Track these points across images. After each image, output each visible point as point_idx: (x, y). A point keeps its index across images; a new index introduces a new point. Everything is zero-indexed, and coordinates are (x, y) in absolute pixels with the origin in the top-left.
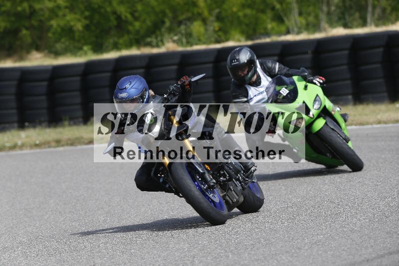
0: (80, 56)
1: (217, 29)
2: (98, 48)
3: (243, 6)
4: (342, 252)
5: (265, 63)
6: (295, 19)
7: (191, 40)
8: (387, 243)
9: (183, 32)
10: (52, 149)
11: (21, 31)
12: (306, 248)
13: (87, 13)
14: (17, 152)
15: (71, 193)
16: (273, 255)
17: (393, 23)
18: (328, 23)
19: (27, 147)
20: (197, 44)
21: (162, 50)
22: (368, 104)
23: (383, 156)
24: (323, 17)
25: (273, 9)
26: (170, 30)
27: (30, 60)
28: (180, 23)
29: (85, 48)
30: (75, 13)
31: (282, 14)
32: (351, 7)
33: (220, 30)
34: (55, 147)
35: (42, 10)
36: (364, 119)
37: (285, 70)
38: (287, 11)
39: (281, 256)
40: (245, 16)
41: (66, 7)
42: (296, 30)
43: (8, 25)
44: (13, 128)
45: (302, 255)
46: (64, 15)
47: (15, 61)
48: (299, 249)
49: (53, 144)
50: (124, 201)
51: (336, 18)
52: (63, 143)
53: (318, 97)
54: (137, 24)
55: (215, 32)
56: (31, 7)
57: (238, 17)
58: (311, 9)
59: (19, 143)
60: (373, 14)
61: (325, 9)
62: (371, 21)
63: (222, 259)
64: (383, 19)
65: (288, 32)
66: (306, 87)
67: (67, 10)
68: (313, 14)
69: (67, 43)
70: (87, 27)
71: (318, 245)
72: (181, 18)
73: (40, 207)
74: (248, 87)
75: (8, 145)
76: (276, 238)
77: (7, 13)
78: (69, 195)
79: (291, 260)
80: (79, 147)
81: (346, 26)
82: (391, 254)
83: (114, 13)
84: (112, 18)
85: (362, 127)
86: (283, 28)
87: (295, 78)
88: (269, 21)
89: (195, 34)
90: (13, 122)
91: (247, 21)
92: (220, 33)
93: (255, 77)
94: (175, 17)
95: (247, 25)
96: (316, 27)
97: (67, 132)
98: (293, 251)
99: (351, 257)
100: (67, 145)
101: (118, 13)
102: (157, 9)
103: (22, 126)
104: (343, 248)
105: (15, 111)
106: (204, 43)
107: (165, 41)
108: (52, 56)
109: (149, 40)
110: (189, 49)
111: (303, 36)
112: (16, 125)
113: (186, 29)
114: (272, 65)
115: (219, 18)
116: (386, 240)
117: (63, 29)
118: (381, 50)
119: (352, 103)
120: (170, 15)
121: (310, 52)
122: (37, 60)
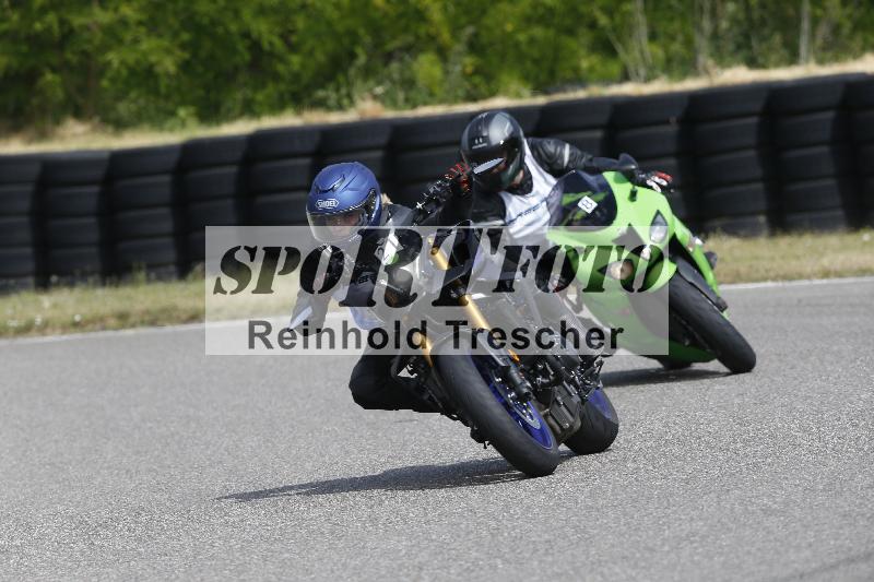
0: (171, 130)
1: (469, 69)
2: (210, 112)
3: (528, 20)
4: (746, 558)
5: (541, 144)
6: (641, 47)
7: (413, 94)
8: (843, 537)
9: (396, 76)
10: (110, 333)
11: (42, 74)
12: (666, 548)
13: (185, 36)
14: (33, 340)
15: (151, 428)
16: (593, 563)
17: (857, 56)
18: (712, 55)
19: (54, 329)
20: (425, 104)
21: (349, 116)
22: (801, 235)
23: (835, 348)
24: (702, 43)
25: (593, 25)
26: (368, 73)
27: (62, 138)
28: (389, 57)
29: (182, 112)
30: (160, 36)
31: (613, 38)
32: (763, 22)
33: (477, 71)
34: (116, 329)
35: (87, 28)
36: (793, 266)
37: (584, 160)
38: (624, 30)
39: (611, 565)
40: (532, 41)
41: (140, 23)
42: (642, 72)
43: (15, 63)
44: (24, 287)
45: (657, 563)
46: (136, 41)
47: (30, 141)
48: (652, 550)
49: (112, 322)
50: (267, 447)
51: (731, 47)
52: (132, 320)
53: (659, 217)
54: (295, 60)
55: (466, 76)
56: (62, 22)
57: (517, 45)
58: (676, 25)
59: (39, 320)
60: (813, 36)
61: (707, 24)
62: (809, 51)
63: (482, 573)
64: (835, 47)
65: (625, 77)
66: (633, 195)
67: (143, 30)
68: (680, 38)
69: (142, 101)
70: (185, 67)
71: (692, 543)
72: (391, 45)
73: (84, 459)
74: (505, 196)
75: (14, 324)
76: (600, 526)
77: (11, 37)
78: (148, 433)
79: (634, 574)
80: (169, 329)
81: (752, 63)
82: (853, 561)
83: (246, 35)
84: (241, 46)
85: (787, 284)
86: (615, 69)
87: (609, 176)
88: (583, 52)
89: (421, 81)
90: (25, 275)
91: (535, 53)
92: (477, 79)
93: (521, 174)
94: (378, 44)
95: (536, 62)
96: (689, 67)
97: (143, 295)
98: (638, 555)
99: (763, 568)
100: (143, 323)
101: (255, 35)
102: (340, 28)
103: (43, 284)
104: (746, 548)
105: (28, 251)
106: (442, 102)
107: (356, 97)
108: (110, 129)
109: (321, 94)
110: (408, 113)
111: (659, 86)
112: (31, 280)
113: (401, 73)
114: (556, 150)
115: (474, 47)
116: (841, 532)
117: (132, 72)
118: (830, 115)
119: (766, 232)
120: (368, 39)
121: (673, 119)
122: (77, 139)
